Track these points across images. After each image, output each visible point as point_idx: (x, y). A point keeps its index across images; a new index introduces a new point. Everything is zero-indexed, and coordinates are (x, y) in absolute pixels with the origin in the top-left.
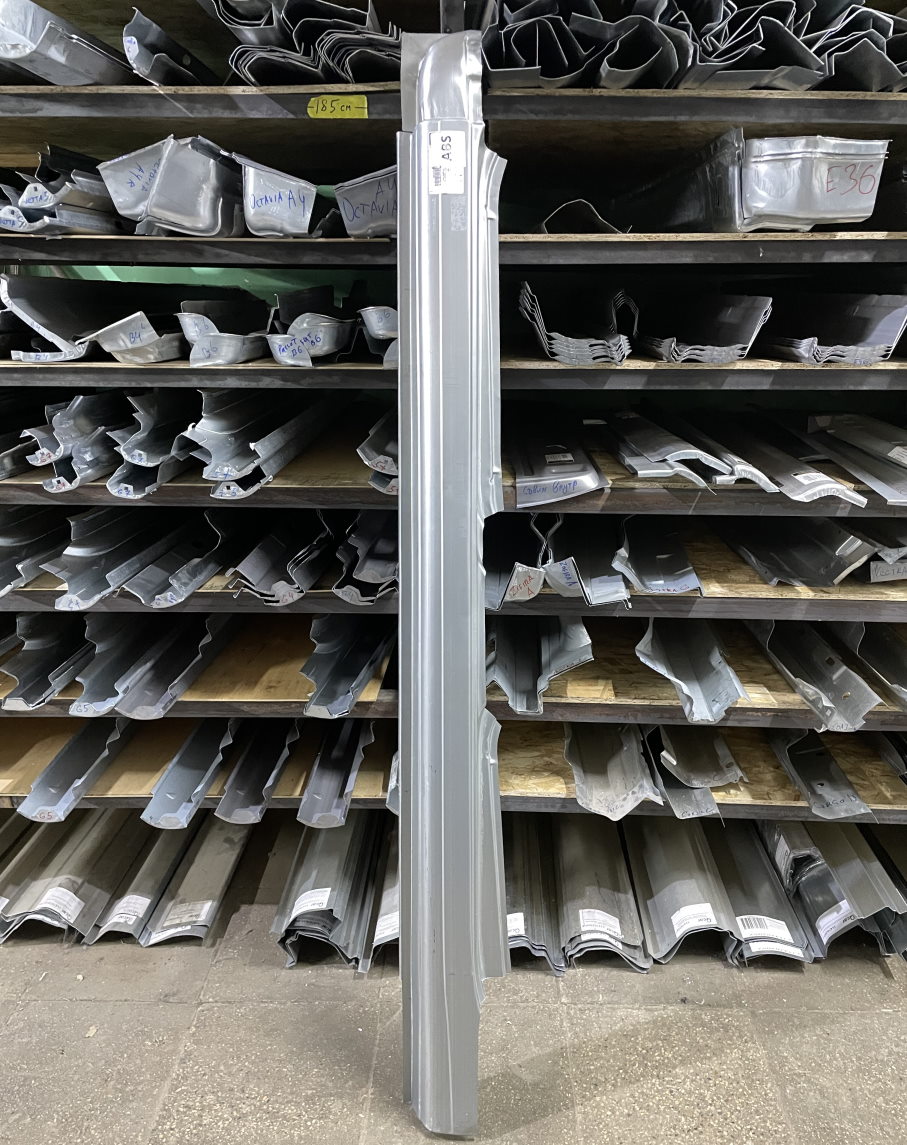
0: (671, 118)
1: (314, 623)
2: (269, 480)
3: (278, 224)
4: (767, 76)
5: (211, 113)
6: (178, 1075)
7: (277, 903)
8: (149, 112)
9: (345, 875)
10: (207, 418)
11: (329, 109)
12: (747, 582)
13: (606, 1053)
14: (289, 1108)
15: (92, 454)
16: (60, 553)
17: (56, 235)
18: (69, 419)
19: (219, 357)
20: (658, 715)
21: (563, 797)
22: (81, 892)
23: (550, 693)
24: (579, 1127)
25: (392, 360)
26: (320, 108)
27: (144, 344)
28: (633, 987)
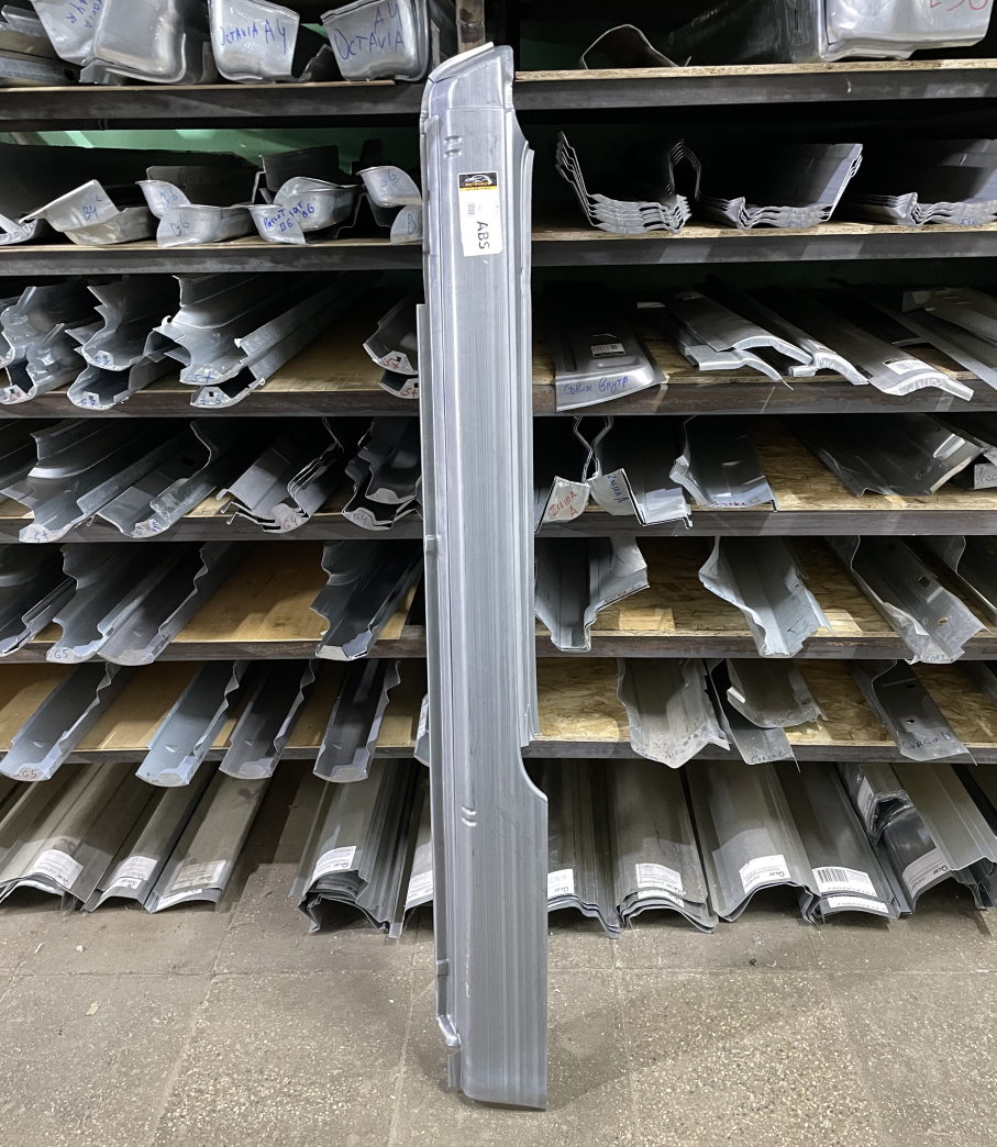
1: (326, 551)
6: (189, 1056)
7: (297, 861)
9: (373, 831)
10: (185, 310)
12: (831, 492)
13: (666, 1023)
14: (313, 1090)
15: (53, 357)
16: (25, 476)
18: (22, 315)
19: (192, 234)
20: (723, 648)
21: (616, 740)
22: (79, 853)
23: (599, 626)
24: (635, 1107)
25: (400, 233)
27: (101, 220)
28: (696, 948)
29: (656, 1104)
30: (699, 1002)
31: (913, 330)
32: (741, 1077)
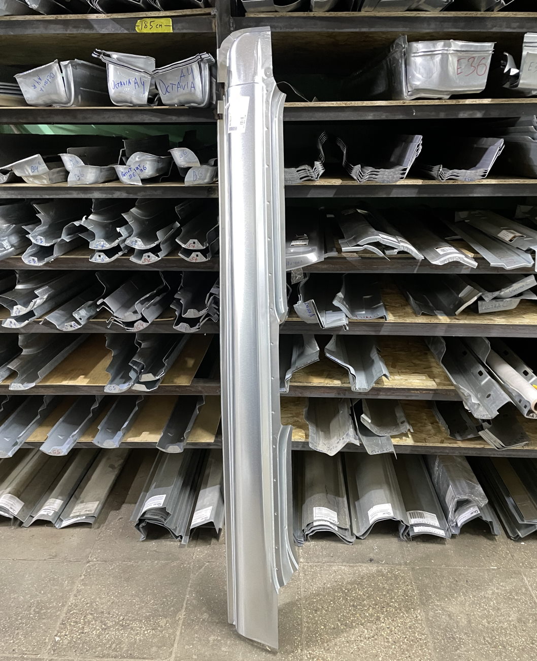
0: (357, 30)
3: (129, 98)
5: (78, 31)
6: (72, 604)
8: (41, 31)
11: (149, 27)
13: (324, 592)
14: (135, 623)
15: (16, 239)
19: (85, 179)
21: (303, 441)
22: (22, 496)
23: (293, 380)
24: (303, 636)
25: (190, 180)
26: (143, 27)
27: (41, 173)
28: (342, 553)
29: (315, 634)
31: (456, 232)
32: (361, 621)
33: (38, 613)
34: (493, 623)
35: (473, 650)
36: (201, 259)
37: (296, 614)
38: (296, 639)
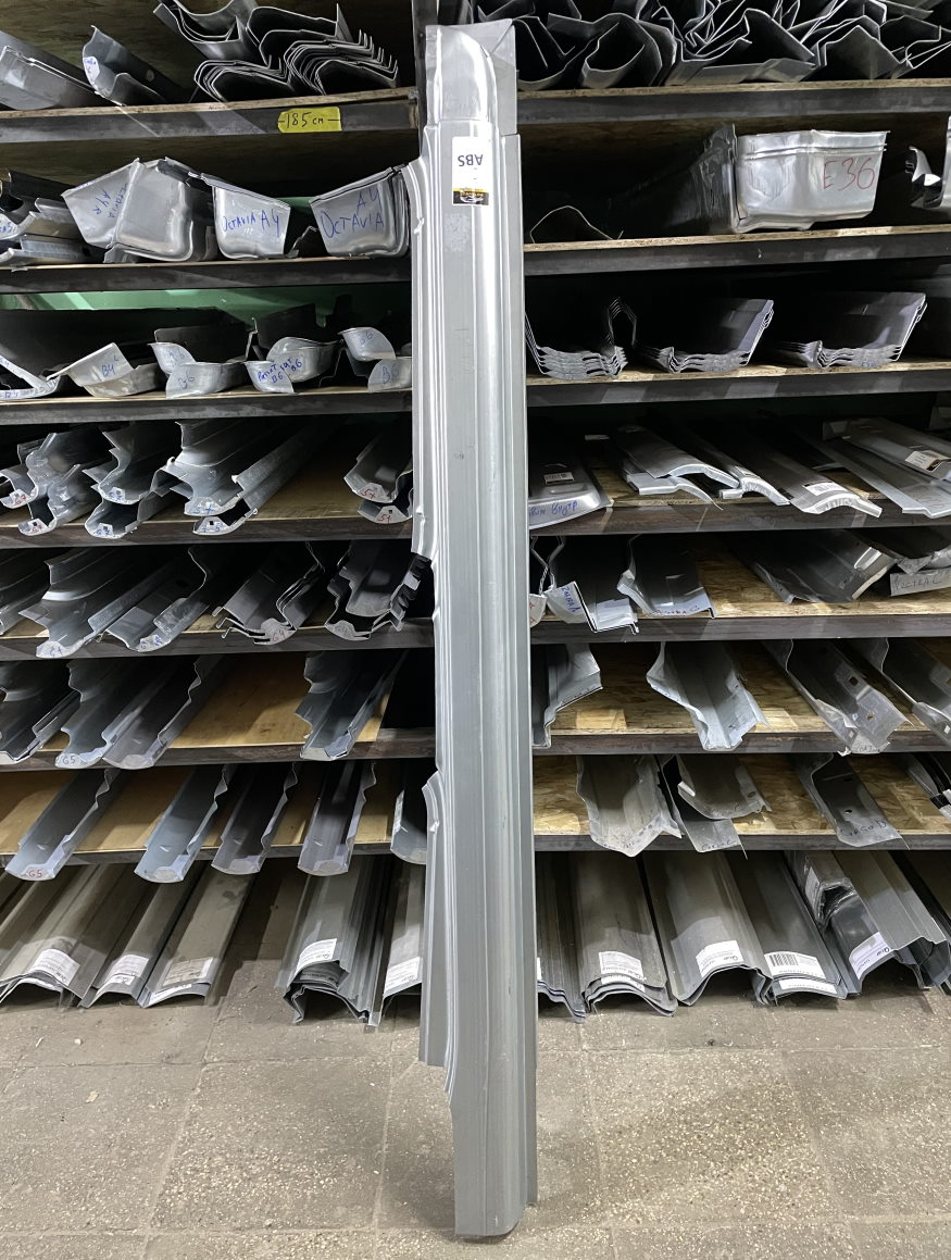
0: (658, 117)
1: (308, 660)
2: (253, 514)
3: (251, 245)
4: (758, 69)
5: (177, 131)
7: (281, 958)
8: (113, 134)
9: (352, 925)
10: (187, 451)
11: (301, 123)
12: (763, 601)
14: (301, 1167)
15: (69, 493)
16: (39, 599)
17: (22, 266)
18: (43, 458)
19: (196, 387)
20: (673, 744)
21: (577, 834)
22: (76, 952)
23: (557, 726)
24: (603, 1176)
25: (377, 383)
26: (291, 122)
27: (118, 376)
28: (658, 1030)
29: (623, 1174)
30: (661, 1078)
31: (830, 456)
32: (701, 1147)
33: (125, 1156)
34: (935, 1142)
35: (905, 1189)
36: (397, 516)
37: (584, 1140)
38: (592, 1182)
